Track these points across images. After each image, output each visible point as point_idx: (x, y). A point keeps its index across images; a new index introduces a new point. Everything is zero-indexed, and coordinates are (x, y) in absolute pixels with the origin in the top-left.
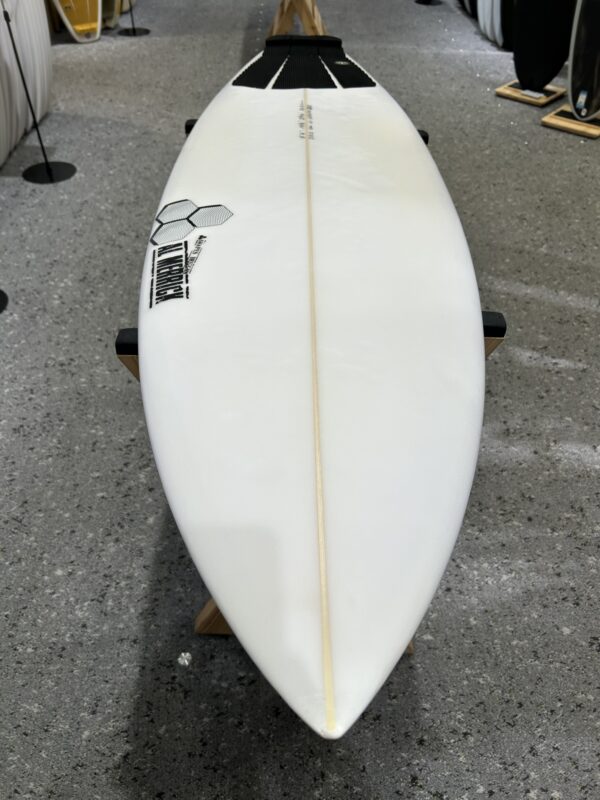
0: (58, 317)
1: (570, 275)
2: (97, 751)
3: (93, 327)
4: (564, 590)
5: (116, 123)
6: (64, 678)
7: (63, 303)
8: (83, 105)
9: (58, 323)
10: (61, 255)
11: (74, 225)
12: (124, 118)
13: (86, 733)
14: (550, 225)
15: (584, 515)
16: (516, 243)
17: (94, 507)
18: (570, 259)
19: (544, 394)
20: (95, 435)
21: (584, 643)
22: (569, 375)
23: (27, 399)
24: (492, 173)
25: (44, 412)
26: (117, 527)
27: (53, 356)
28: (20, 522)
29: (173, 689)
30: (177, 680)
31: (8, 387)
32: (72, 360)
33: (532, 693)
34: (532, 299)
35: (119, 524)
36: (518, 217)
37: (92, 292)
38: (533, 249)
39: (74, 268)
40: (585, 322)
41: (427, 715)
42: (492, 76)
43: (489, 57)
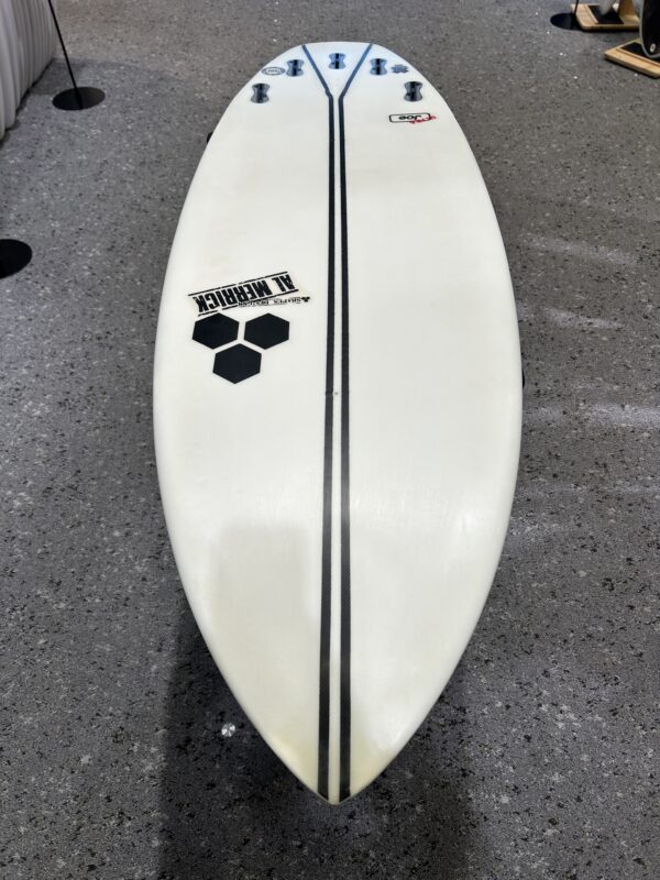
0: (89, 290)
1: (613, 228)
3: (126, 299)
4: (584, 539)
5: (130, 68)
6: (130, 623)
7: (93, 274)
9: (89, 295)
10: (87, 223)
11: (97, 189)
12: (137, 62)
13: (155, 667)
15: (607, 471)
16: (559, 195)
17: (144, 474)
18: (613, 210)
20: (139, 407)
21: (598, 584)
22: (602, 335)
23: (68, 373)
24: (537, 114)
25: (86, 386)
27: (89, 329)
28: (76, 489)
31: (48, 362)
32: (108, 333)
34: (571, 256)
36: (562, 165)
37: (122, 262)
39: (101, 236)
40: (623, 279)
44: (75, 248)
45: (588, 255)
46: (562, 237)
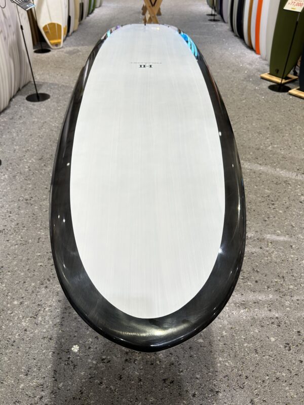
0: (26, 177)
1: (283, 161)
2: (27, 395)
3: (44, 182)
4: (273, 318)
5: (63, 86)
6: (13, 357)
7: (30, 170)
8: (48, 77)
9: (26, 180)
10: (31, 147)
11: (39, 133)
12: (67, 83)
13: (22, 385)
14: (273, 137)
15: (284, 280)
16: (256, 145)
17: (36, 270)
18: (282, 153)
19: (267, 219)
20: (40, 235)
21: (282, 346)
22: (280, 210)
23: (7, 216)
24: (246, 111)
25: (16, 222)
26: (46, 280)
27: (22, 195)
29: (68, 364)
30: (70, 359)
32: (32, 197)
33: (253, 371)
34: (263, 172)
35: (48, 279)
36: (258, 133)
37: (45, 165)
38: (264, 148)
39: (37, 153)
40: (289, 184)
41: (198, 381)
42: (248, 66)
43: (247, 57)
44: (23, 158)
45: (271, 172)
46: (258, 163)
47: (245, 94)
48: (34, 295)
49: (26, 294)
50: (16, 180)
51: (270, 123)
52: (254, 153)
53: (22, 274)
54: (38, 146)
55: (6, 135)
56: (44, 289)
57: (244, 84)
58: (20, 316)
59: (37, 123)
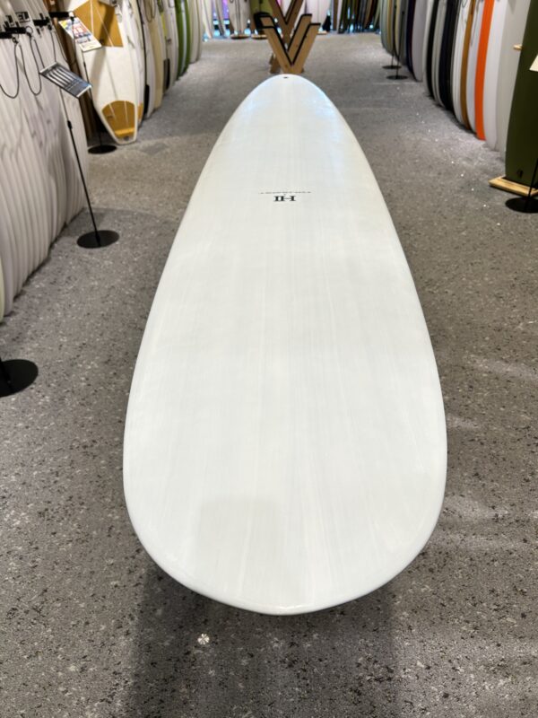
0: (83, 399)
5: (141, 215)
7: (89, 385)
8: (114, 198)
9: (83, 405)
10: (90, 338)
12: (147, 210)
14: (525, 303)
16: (495, 321)
17: (108, 597)
19: (530, 478)
23: (52, 481)
24: (469, 253)
26: (127, 619)
27: (77, 438)
28: (39, 612)
31: (36, 470)
32: (94, 441)
35: (130, 615)
37: (115, 374)
38: (510, 327)
39: (100, 351)
42: (464, 163)
43: (462, 145)
44: (76, 361)
45: (528, 377)
46: (502, 359)
47: (464, 218)
48: (105, 651)
49: (91, 648)
50: (64, 405)
51: (515, 276)
52: (492, 337)
53: (82, 605)
54: (101, 335)
55: (45, 315)
56: (123, 637)
57: (461, 199)
58: (83, 698)
59: (98, 290)
